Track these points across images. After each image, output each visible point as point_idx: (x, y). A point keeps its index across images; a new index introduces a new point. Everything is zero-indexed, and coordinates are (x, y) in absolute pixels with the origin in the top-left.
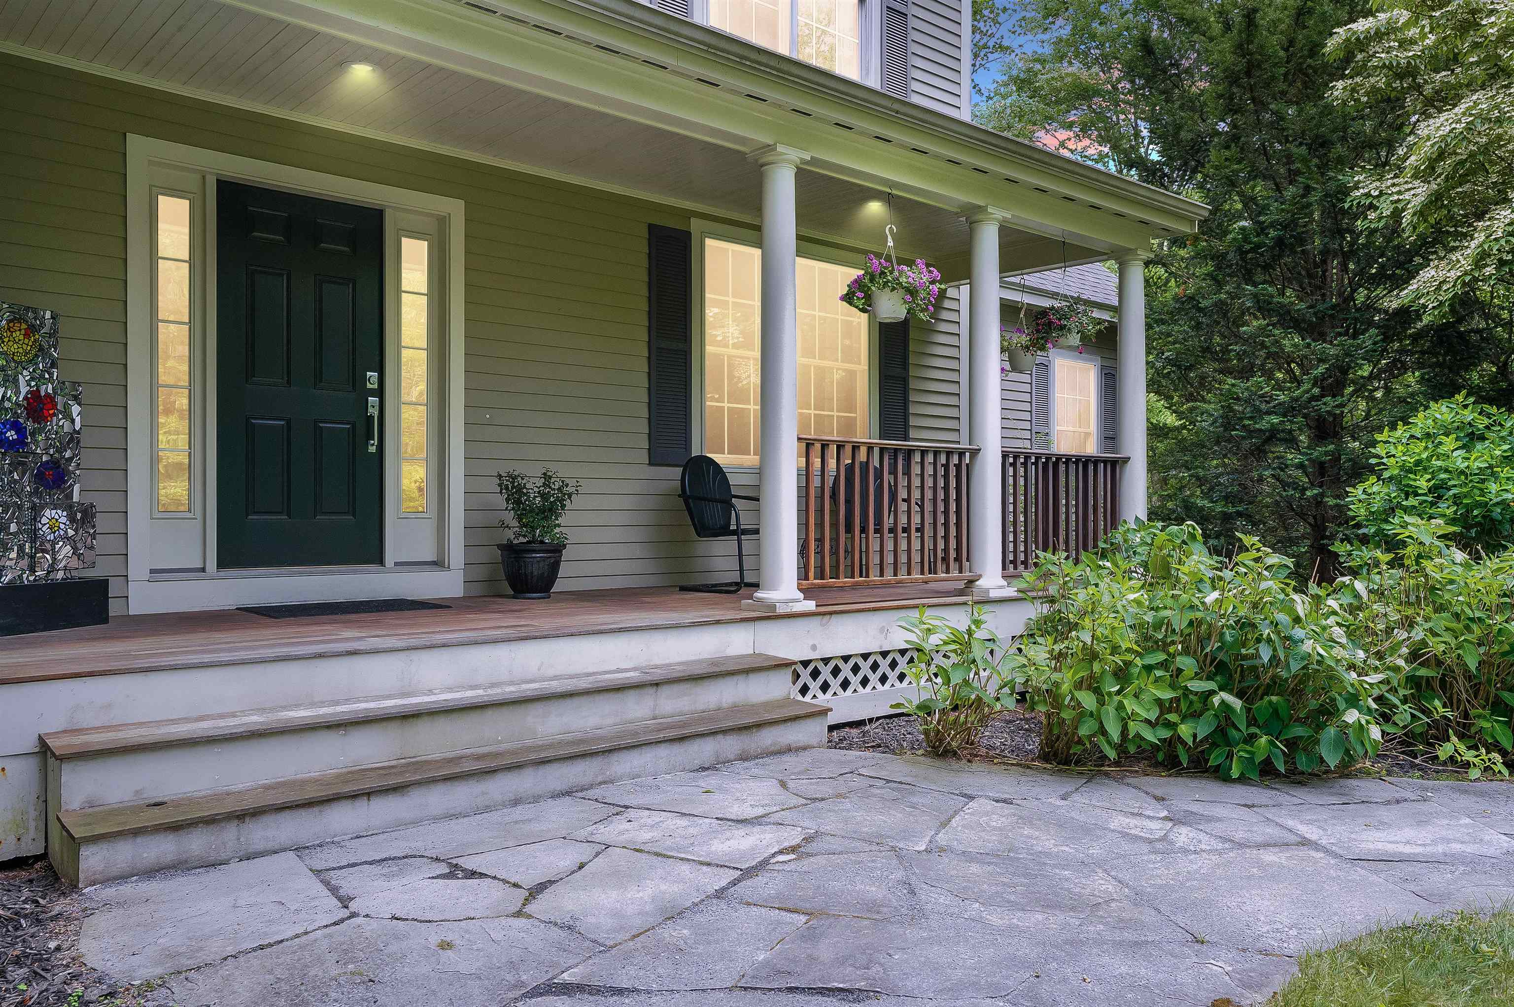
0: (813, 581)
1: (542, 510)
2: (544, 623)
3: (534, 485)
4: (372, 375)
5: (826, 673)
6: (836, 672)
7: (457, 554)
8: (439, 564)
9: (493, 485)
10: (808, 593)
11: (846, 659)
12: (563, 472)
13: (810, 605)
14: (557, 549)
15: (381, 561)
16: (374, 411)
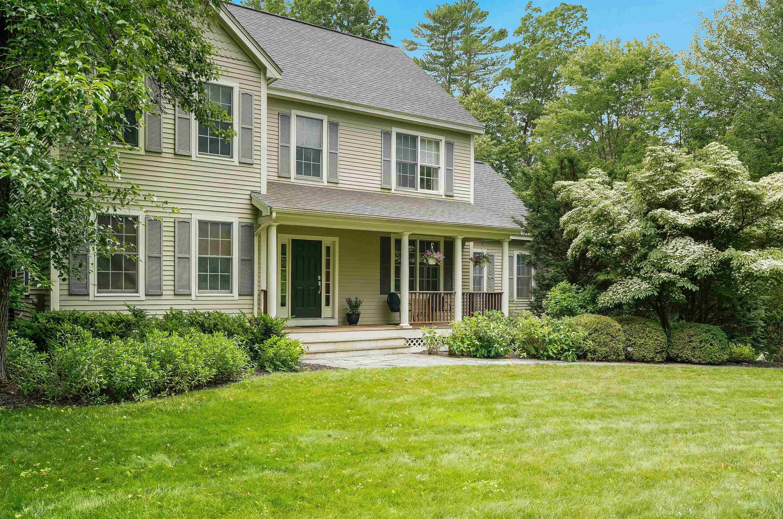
0: (413, 322)
1: (355, 306)
2: (357, 329)
3: (354, 300)
4: (319, 277)
5: (415, 341)
6: (417, 341)
7: (337, 316)
8: (333, 318)
9: (345, 300)
10: (411, 324)
11: (415, 339)
12: (360, 298)
13: (411, 327)
14: (358, 315)
15: (320, 317)
16: (320, 284)
